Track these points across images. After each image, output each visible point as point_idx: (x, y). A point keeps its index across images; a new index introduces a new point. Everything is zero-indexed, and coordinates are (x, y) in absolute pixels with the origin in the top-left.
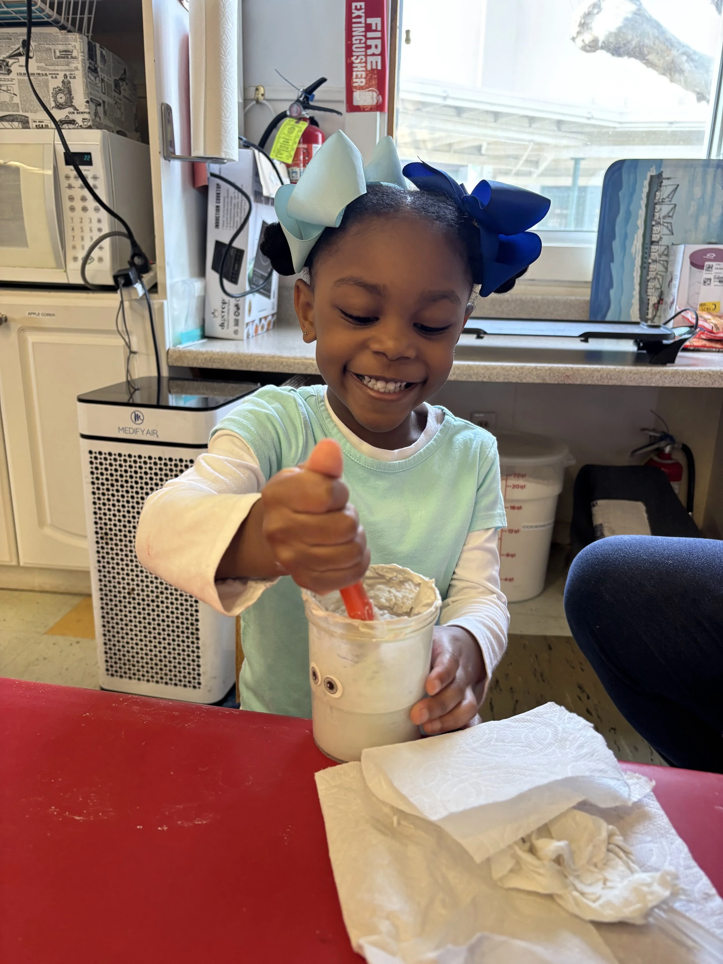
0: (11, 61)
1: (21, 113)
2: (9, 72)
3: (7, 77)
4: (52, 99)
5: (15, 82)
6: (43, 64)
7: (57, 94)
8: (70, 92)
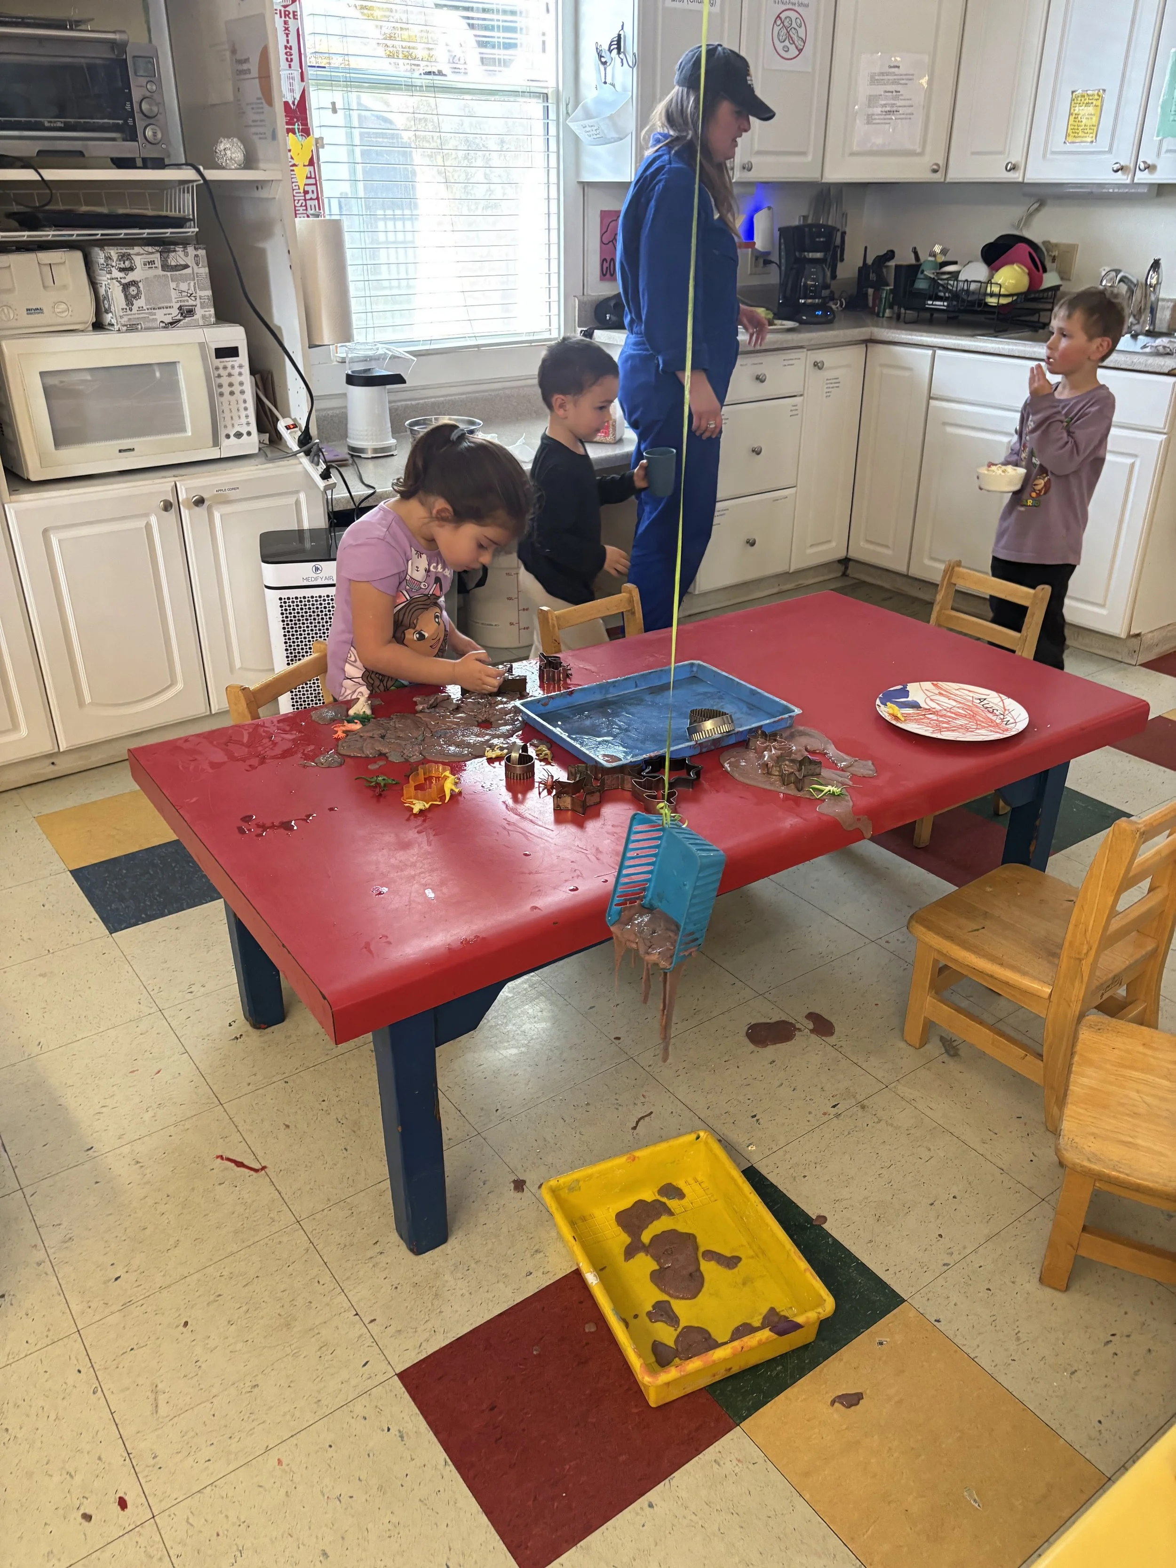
0: (179, 317)
1: (169, 274)
2: (180, 308)
3: (182, 304)
4: (141, 288)
5: (174, 300)
6: (151, 317)
7: (137, 294)
8: (126, 297)
